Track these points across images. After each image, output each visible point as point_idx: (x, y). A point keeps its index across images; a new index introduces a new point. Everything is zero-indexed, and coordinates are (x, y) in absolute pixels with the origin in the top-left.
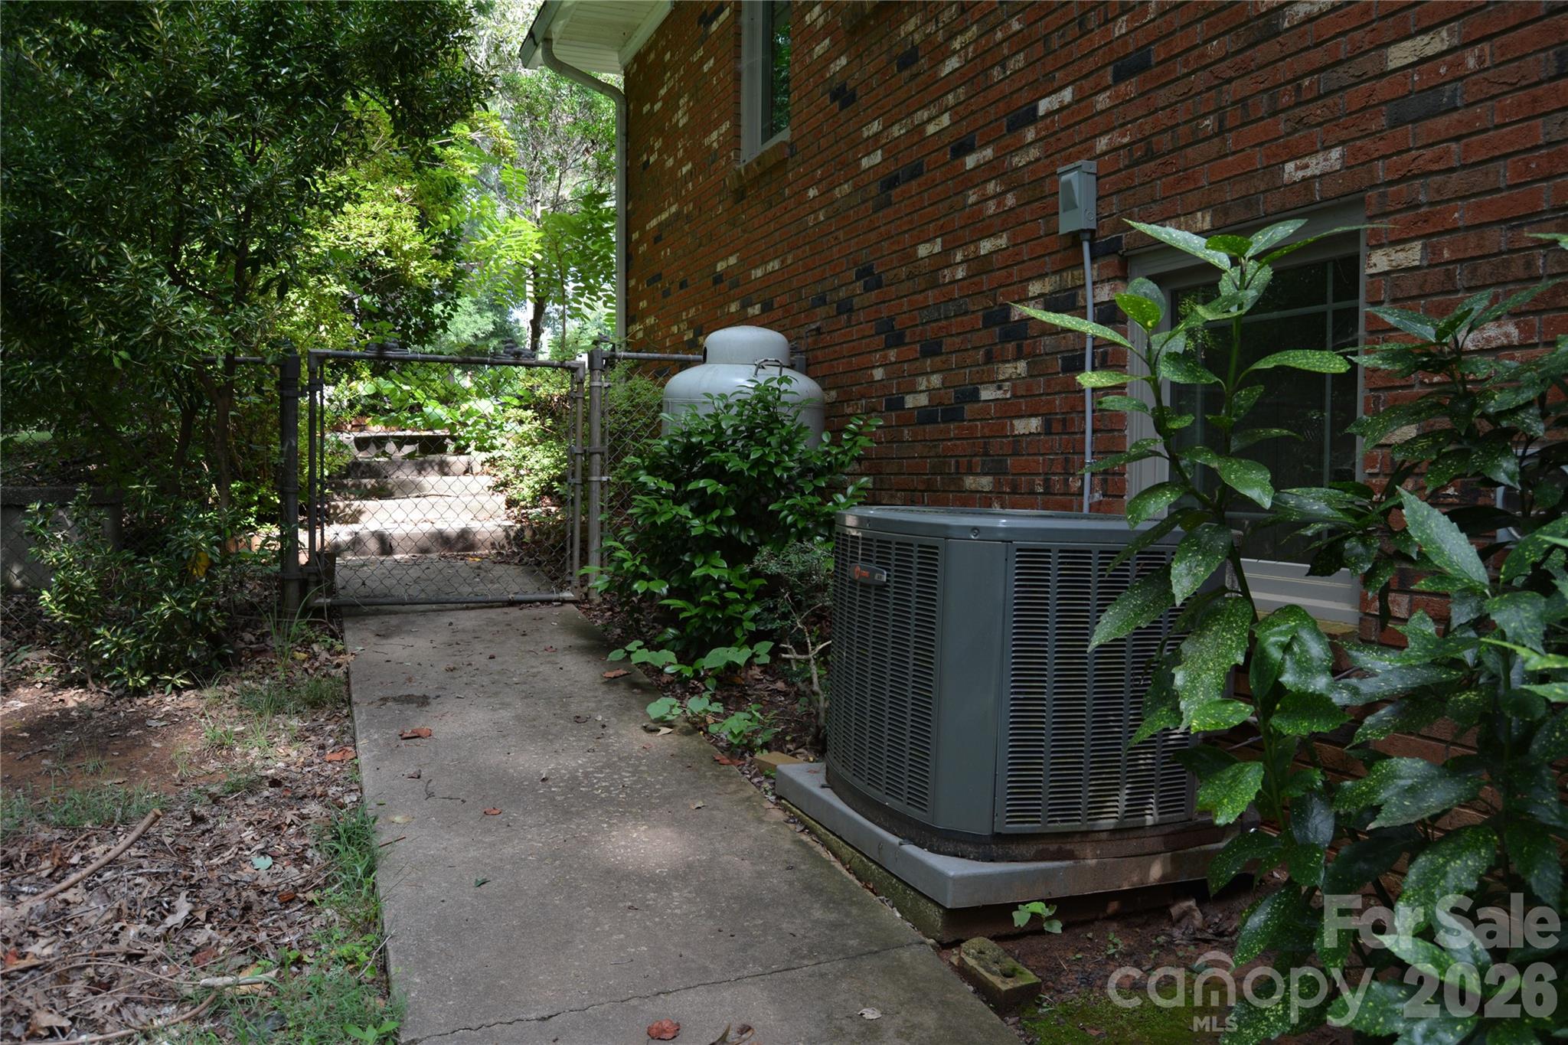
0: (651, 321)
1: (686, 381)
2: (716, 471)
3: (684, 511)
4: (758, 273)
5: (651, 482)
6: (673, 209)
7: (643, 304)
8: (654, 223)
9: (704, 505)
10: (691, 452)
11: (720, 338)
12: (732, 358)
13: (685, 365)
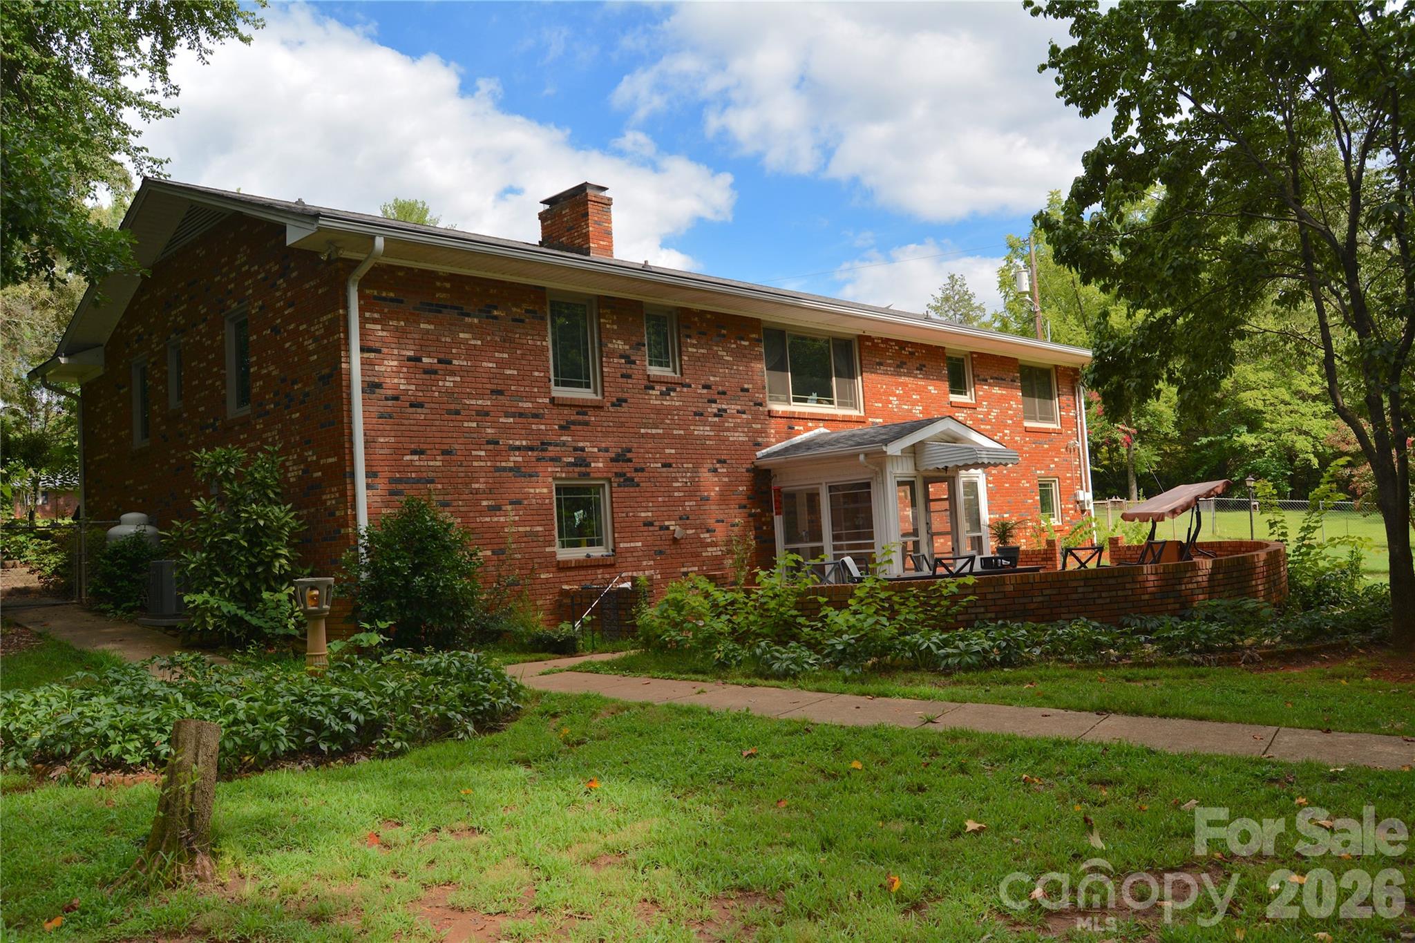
0: (97, 499)
1: (116, 530)
2: (123, 557)
3: (115, 568)
4: (141, 488)
5: (104, 562)
6: (107, 455)
7: (93, 491)
8: (97, 458)
9: (120, 566)
10: (116, 552)
11: (125, 517)
12: (129, 523)
13: (116, 525)
